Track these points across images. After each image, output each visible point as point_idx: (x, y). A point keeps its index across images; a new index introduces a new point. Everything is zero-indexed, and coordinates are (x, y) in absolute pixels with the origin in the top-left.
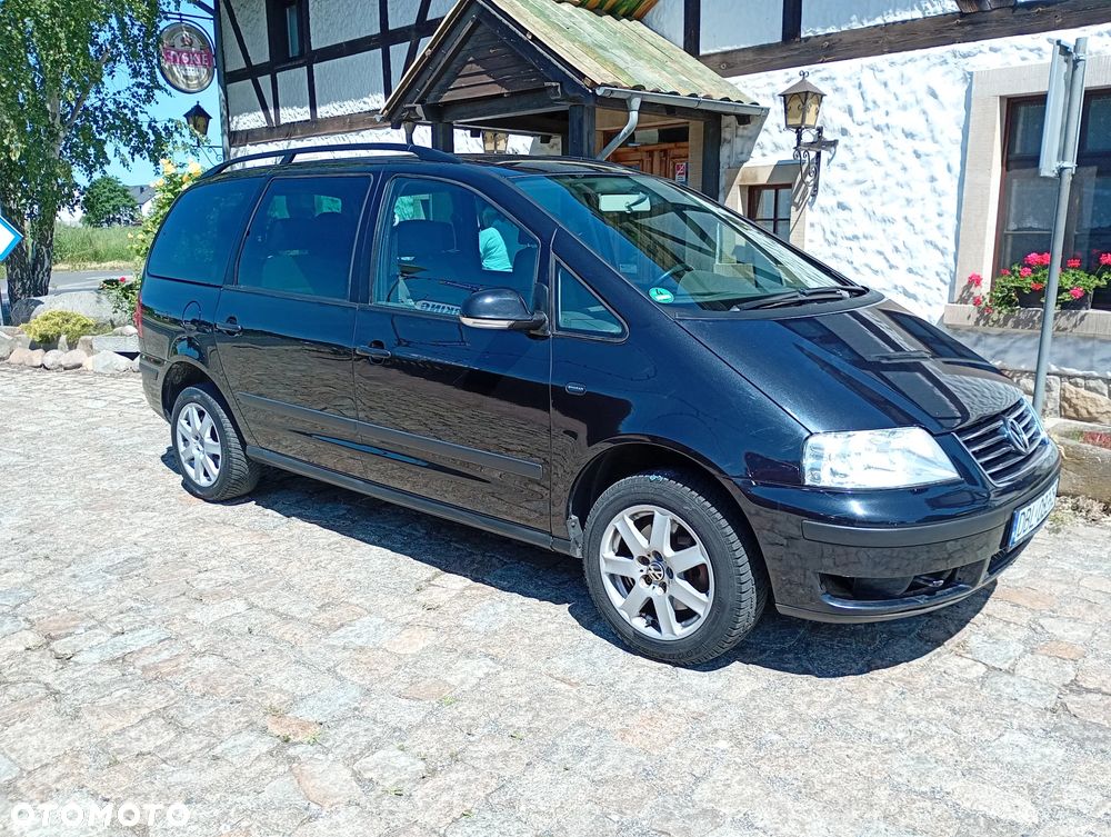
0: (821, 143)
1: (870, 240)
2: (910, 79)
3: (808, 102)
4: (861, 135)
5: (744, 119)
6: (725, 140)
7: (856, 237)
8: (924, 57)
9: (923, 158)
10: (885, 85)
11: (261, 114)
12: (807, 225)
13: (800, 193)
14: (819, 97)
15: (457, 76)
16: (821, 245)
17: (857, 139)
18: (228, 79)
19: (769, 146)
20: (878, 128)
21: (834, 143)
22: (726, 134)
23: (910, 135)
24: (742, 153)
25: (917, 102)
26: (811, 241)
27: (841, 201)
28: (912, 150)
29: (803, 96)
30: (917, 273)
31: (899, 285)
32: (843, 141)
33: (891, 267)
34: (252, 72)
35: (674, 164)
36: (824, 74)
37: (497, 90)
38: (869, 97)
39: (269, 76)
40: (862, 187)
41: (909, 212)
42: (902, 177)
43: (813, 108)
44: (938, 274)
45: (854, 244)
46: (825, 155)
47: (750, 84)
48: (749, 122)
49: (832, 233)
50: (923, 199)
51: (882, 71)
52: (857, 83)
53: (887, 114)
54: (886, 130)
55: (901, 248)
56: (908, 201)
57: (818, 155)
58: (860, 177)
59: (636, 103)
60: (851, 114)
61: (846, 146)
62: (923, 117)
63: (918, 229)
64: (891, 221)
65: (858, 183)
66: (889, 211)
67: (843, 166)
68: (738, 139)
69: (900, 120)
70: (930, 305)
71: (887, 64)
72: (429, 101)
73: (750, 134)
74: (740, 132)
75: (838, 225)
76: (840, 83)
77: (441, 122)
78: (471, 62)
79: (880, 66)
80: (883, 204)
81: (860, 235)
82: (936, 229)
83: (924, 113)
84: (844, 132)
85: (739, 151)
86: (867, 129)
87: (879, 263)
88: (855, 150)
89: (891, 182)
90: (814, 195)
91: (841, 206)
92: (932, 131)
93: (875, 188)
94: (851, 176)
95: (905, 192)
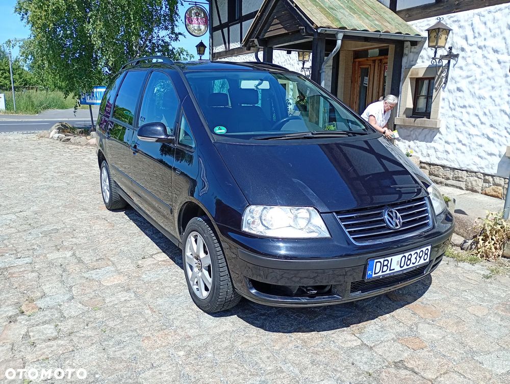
0: (451, 56)
1: (472, 108)
2: (498, 20)
3: (440, 34)
4: (471, 51)
5: (414, 43)
6: (405, 54)
7: (465, 107)
8: (506, 8)
9: (502, 64)
10: (485, 24)
11: (224, 45)
12: (441, 99)
13: (438, 82)
14: (448, 31)
15: (270, 25)
16: (447, 110)
17: (469, 54)
18: (213, 30)
19: (426, 57)
20: (480, 48)
21: (457, 56)
22: (406, 51)
23: (496, 51)
24: (413, 61)
25: (502, 33)
26: (442, 108)
27: (458, 86)
28: (497, 59)
29: (437, 30)
30: (495, 128)
31: (485, 133)
32: (461, 54)
33: (482, 123)
34: (221, 27)
35: (385, 66)
36: (455, 19)
37: (284, 31)
38: (476, 31)
39: (227, 28)
40: (470, 79)
41: (493, 94)
42: (490, 74)
43: (443, 37)
44: (506, 129)
45: (463, 110)
46: (452, 62)
47: (418, 25)
48: (416, 45)
49: (453, 104)
50: (501, 87)
51: (484, 16)
52: (470, 23)
53: (485, 39)
54: (484, 49)
55: (488, 113)
56: (493, 87)
57: (449, 62)
58: (469, 74)
59: (340, 36)
60: (467, 40)
61: (463, 57)
62: (504, 41)
63: (497, 103)
64: (484, 98)
65: (468, 77)
66: (483, 93)
67: (461, 68)
68: (411, 54)
69: (491, 43)
70: (501, 145)
71: (486, 12)
72: (260, 37)
73: (417, 51)
74: (412, 50)
75: (456, 99)
76: (462, 23)
77: (267, 47)
78: (275, 19)
79: (483, 13)
80: (480, 89)
81: (467, 106)
82: (506, 104)
83: (504, 39)
84: (463, 50)
85: (411, 59)
86: (475, 48)
87: (475, 121)
88: (468, 59)
89: (485, 76)
90: (445, 83)
91: (459, 90)
92: (508, 49)
93: (476, 80)
94: (464, 74)
95: (492, 83)
